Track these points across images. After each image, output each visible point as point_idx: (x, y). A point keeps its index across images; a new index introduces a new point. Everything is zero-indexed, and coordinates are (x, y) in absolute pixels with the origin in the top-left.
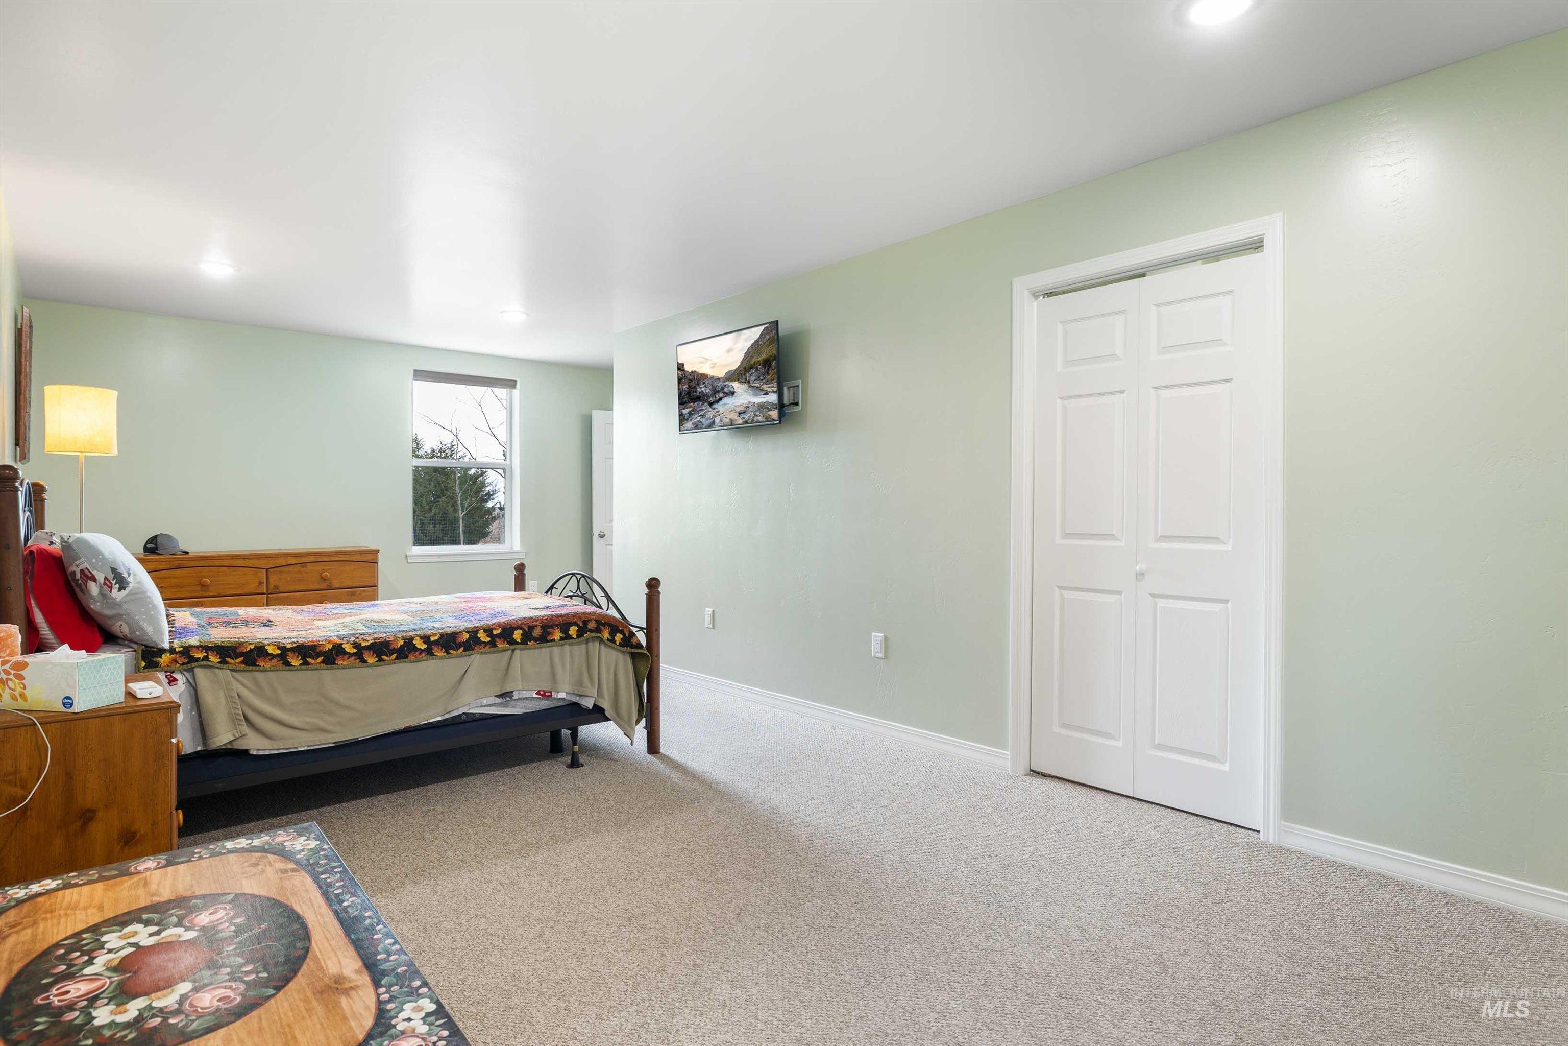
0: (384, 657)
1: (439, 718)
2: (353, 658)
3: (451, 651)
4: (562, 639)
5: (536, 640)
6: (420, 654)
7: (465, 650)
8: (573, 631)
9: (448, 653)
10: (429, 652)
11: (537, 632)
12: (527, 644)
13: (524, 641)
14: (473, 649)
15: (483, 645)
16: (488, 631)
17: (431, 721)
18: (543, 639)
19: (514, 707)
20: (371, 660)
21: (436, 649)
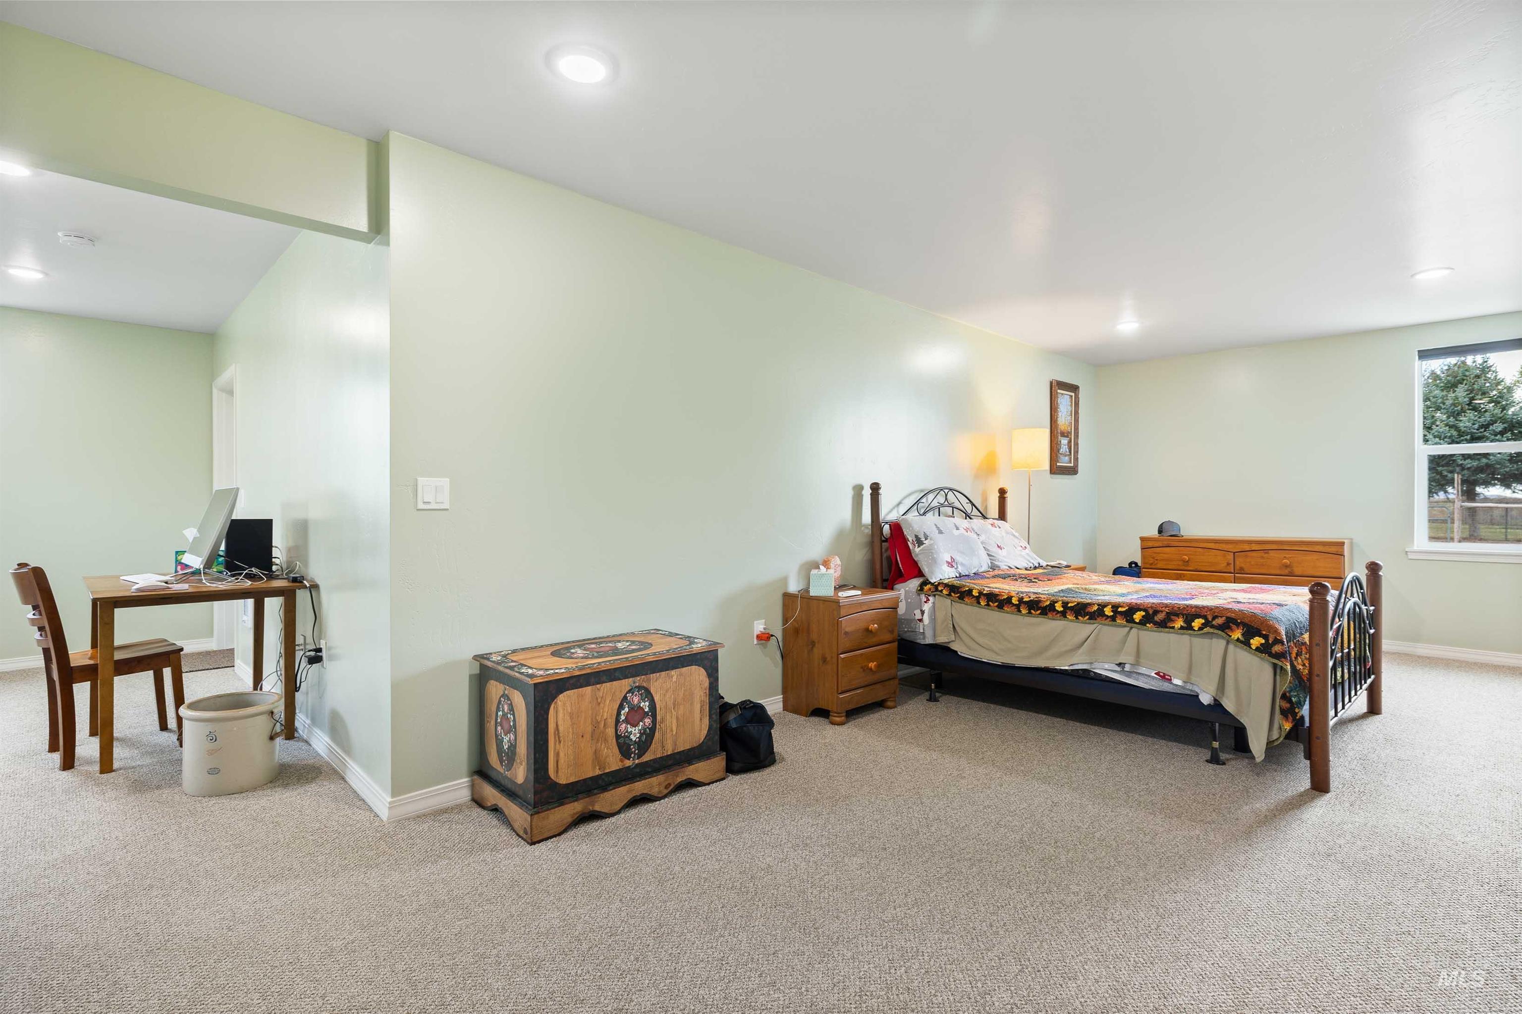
0: (1032, 611)
1: (1067, 668)
2: (1014, 607)
3: (1080, 617)
4: (1182, 628)
5: (1156, 624)
6: (1056, 614)
7: (1089, 619)
8: (1197, 623)
9: (1077, 618)
10: (1063, 614)
11: (1159, 617)
12: (1145, 626)
13: (1143, 622)
14: (1096, 619)
15: (1105, 618)
16: (1115, 607)
17: (1062, 668)
18: (1163, 625)
19: (1137, 680)
20: (1024, 611)
21: (1069, 613)
